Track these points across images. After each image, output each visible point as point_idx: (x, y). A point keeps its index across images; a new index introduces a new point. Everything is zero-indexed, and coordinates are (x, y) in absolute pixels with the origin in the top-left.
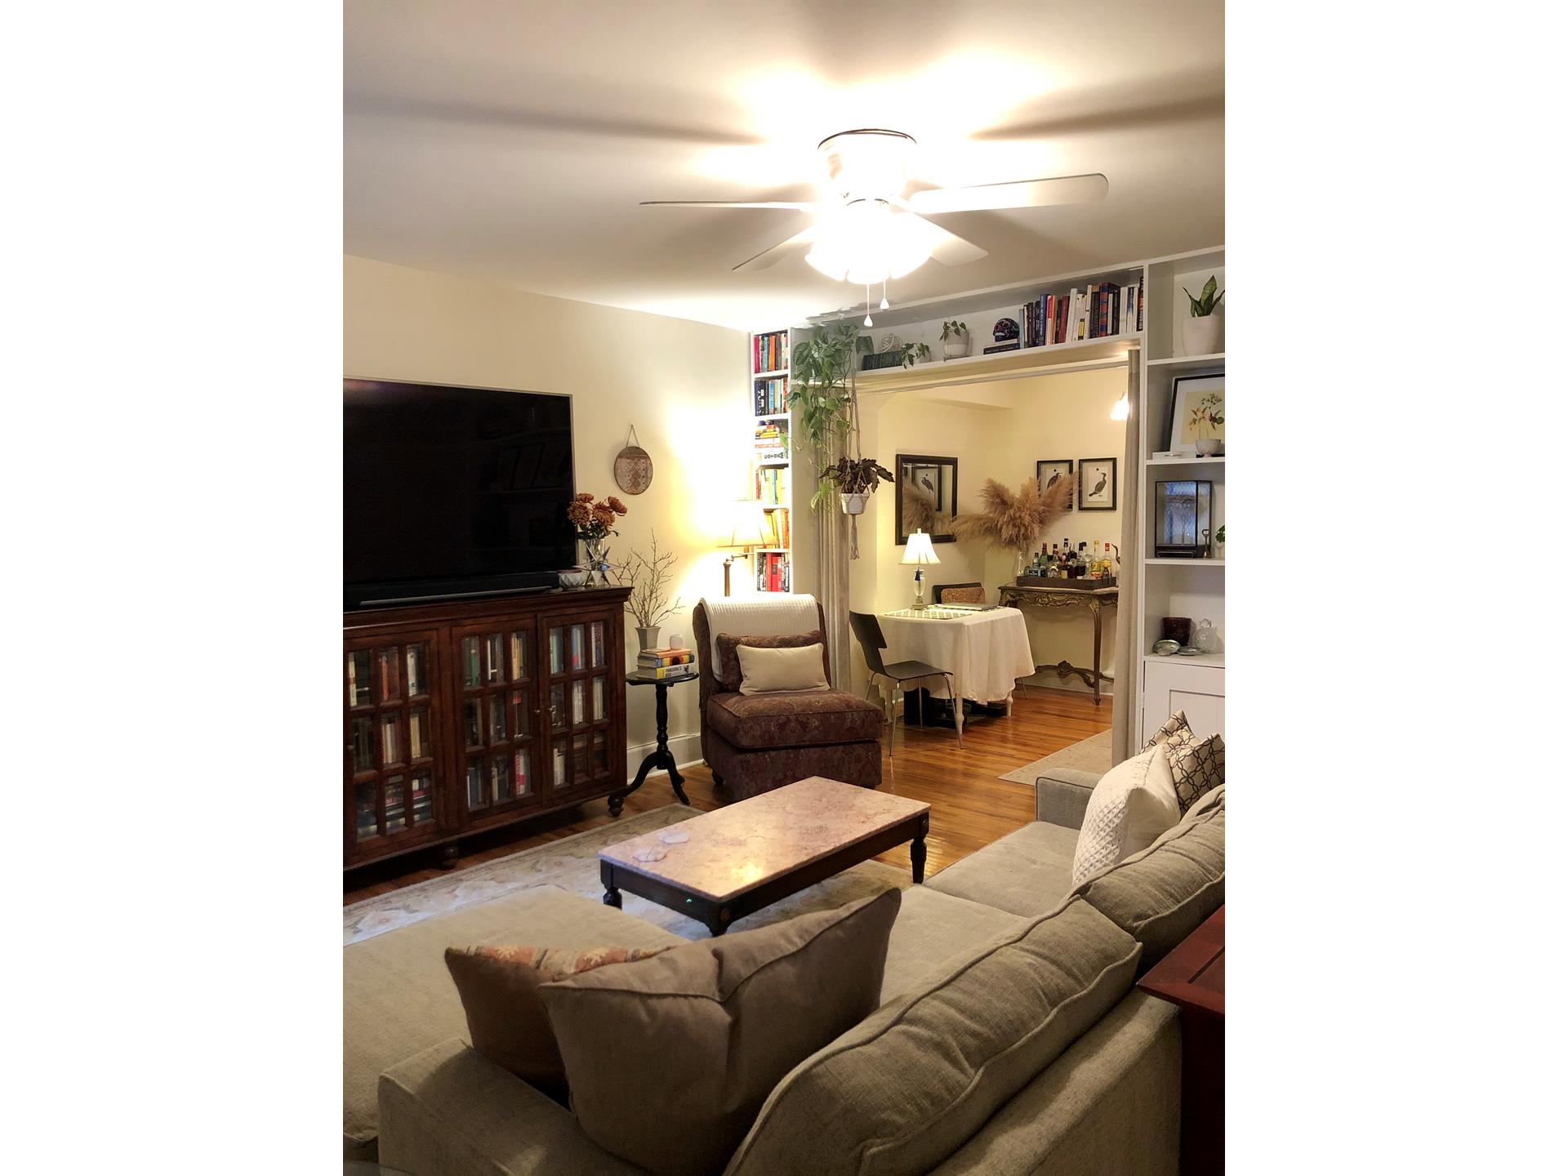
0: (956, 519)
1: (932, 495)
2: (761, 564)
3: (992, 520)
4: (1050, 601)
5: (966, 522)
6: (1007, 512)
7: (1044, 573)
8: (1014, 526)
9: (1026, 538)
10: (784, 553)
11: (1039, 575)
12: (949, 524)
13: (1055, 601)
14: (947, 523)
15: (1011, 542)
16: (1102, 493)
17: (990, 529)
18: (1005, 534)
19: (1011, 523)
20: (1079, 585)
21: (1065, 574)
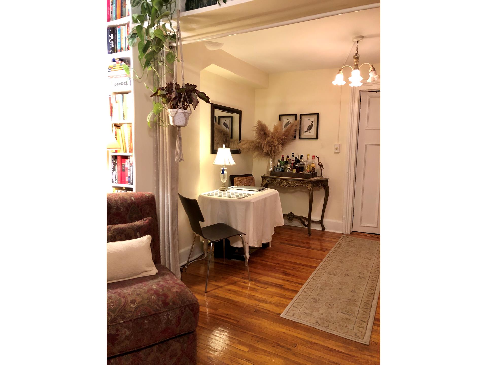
0: (241, 142)
1: (228, 130)
2: (114, 164)
3: (259, 143)
4: (287, 184)
5: (246, 144)
6: (266, 139)
7: (283, 170)
8: (269, 146)
9: (275, 152)
10: (129, 156)
11: (281, 171)
12: (238, 145)
13: (290, 184)
14: (236, 144)
15: (268, 154)
16: (311, 131)
17: (258, 147)
18: (265, 150)
19: (268, 145)
20: (301, 176)
21: (294, 171)
